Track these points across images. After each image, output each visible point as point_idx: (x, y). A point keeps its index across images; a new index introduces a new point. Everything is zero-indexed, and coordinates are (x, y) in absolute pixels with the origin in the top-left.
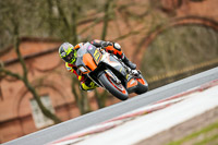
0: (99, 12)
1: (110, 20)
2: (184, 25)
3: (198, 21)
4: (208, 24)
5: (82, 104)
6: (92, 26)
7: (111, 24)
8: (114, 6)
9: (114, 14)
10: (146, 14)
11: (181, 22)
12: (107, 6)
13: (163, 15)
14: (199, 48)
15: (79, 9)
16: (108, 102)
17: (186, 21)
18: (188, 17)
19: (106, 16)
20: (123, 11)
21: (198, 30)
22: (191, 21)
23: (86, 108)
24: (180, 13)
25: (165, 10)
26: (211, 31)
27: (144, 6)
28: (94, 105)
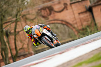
0: (13, 18)
1: (18, 21)
2: (52, 23)
3: (59, 22)
4: (64, 23)
5: (6, 60)
6: (10, 24)
7: (18, 23)
8: (20, 15)
9: (20, 19)
10: (35, 18)
11: (51, 22)
12: (17, 15)
13: (43, 19)
14: (60, 34)
15: (4, 16)
16: (17, 59)
17: (53, 22)
18: (54, 20)
19: (16, 20)
20: (24, 17)
21: (59, 26)
22: (56, 22)
23: (7, 62)
24: (50, 18)
25: (43, 17)
26: (65, 26)
27: (33, 15)
28: (11, 61)
